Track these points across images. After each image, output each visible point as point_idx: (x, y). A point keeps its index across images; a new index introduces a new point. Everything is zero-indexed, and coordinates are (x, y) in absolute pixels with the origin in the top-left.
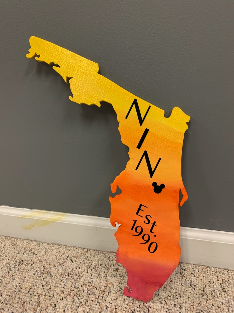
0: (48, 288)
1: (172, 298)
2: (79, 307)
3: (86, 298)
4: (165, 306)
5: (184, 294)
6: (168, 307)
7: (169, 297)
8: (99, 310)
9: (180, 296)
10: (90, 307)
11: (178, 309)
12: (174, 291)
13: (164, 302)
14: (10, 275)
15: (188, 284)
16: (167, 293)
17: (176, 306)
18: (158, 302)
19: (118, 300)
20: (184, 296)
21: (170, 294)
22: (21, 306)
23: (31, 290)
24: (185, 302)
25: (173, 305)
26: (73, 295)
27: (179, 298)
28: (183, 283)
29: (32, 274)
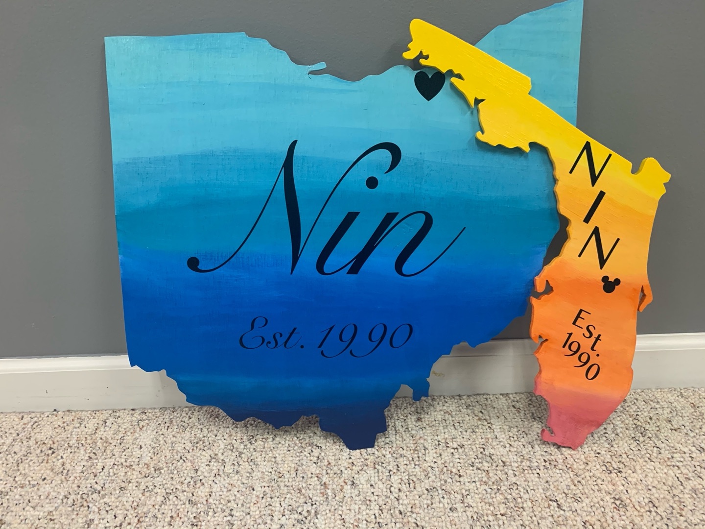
0: (326, 463)
1: (516, 438)
2: (392, 477)
3: (395, 464)
4: (512, 449)
5: (529, 430)
6: (515, 449)
7: (512, 438)
8: (422, 473)
9: (527, 434)
10: (407, 473)
11: (531, 449)
12: (516, 430)
13: (508, 446)
14: (246, 460)
15: (529, 418)
16: (507, 434)
17: (526, 446)
18: (499, 446)
19: (443, 457)
20: (530, 432)
21: (511, 435)
22: (299, 495)
23: (299, 472)
24: (534, 439)
25: (522, 446)
26: (372, 464)
27: (525, 436)
28: (523, 417)
29: (285, 451)
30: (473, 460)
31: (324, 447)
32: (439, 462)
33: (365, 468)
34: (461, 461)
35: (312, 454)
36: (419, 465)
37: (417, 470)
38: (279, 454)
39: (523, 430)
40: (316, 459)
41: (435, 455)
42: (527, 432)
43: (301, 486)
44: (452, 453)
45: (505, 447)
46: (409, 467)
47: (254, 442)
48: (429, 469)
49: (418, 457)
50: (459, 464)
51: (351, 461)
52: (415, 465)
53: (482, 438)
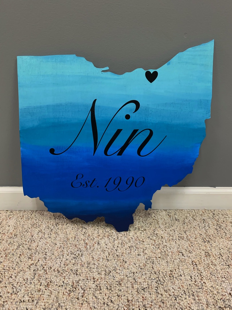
30: (149, 236)
31: (87, 229)
32: (135, 236)
33: (104, 237)
34: (144, 236)
35: (82, 231)
36: (126, 237)
37: (125, 239)
38: (68, 231)
39: (171, 224)
40: (83, 233)
41: (134, 233)
42: (173, 225)
43: (76, 244)
44: (141, 233)
45: (163, 231)
46: (122, 237)
47: (58, 225)
48: (131, 239)
49: (127, 234)
50: (143, 237)
51: (98, 234)
52: (125, 237)
53: (154, 227)
